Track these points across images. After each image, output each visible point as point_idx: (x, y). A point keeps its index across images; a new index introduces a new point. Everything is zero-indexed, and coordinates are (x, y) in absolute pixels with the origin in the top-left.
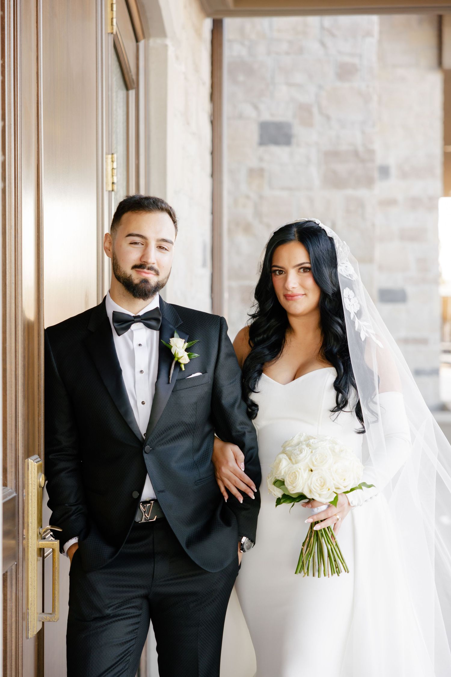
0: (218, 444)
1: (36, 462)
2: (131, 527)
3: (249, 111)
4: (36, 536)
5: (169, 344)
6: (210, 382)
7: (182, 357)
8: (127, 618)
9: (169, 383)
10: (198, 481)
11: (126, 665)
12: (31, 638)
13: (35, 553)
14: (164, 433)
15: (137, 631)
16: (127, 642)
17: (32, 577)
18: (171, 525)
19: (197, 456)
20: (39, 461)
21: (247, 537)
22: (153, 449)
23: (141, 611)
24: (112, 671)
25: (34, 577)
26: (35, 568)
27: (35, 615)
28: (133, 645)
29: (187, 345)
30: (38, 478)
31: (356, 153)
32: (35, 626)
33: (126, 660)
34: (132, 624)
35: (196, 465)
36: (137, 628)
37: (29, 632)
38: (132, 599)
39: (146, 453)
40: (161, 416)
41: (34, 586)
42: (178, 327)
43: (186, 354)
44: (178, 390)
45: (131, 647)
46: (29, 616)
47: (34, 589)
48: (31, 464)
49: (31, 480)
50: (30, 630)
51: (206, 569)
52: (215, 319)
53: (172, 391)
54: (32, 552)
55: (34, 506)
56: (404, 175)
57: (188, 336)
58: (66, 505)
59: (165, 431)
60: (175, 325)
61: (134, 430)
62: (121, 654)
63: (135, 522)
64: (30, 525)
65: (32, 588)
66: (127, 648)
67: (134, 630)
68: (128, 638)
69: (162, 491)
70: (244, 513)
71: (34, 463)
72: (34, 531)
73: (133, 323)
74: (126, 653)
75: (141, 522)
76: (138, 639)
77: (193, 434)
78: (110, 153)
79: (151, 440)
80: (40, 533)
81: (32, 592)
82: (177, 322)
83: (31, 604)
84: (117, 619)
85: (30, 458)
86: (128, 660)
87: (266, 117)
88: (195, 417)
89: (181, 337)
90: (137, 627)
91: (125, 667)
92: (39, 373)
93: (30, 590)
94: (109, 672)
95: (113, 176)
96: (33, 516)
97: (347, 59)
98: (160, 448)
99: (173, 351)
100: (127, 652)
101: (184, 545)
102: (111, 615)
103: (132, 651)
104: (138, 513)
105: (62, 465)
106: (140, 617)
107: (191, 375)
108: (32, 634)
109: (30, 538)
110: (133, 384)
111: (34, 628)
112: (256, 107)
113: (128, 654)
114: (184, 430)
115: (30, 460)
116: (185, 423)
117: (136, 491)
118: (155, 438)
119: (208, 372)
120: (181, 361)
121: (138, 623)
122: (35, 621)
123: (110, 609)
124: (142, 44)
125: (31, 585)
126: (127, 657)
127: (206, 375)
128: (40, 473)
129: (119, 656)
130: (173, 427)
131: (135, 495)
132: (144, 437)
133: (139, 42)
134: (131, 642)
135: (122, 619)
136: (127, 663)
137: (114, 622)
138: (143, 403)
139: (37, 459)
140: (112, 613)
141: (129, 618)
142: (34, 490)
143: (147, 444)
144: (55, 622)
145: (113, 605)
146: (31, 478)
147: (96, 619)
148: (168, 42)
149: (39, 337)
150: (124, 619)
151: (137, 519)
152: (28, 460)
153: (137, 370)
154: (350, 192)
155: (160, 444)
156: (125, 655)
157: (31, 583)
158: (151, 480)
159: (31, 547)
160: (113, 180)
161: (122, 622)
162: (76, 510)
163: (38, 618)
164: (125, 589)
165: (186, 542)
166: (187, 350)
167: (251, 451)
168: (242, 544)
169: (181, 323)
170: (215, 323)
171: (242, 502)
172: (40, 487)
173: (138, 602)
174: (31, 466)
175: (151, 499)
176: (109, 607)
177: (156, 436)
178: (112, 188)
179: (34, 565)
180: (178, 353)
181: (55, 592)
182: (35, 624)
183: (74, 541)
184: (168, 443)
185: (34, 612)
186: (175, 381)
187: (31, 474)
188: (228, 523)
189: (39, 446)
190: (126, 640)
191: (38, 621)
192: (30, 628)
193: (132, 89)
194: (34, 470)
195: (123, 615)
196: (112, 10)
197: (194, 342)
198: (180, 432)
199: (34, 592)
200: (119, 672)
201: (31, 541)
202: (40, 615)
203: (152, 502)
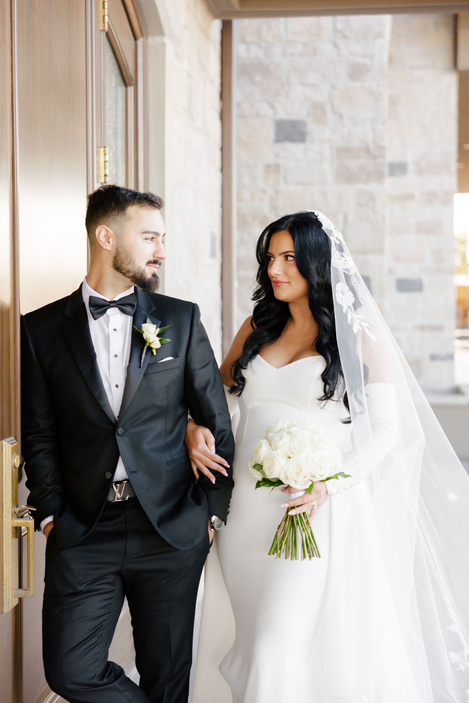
0: (191, 426)
1: (11, 444)
2: (104, 507)
3: (265, 109)
4: (10, 515)
5: (141, 330)
6: (181, 367)
7: (153, 342)
8: (100, 594)
9: (140, 367)
10: (170, 462)
11: (99, 639)
12: (6, 613)
13: (9, 531)
14: (136, 416)
15: (109, 606)
16: (100, 616)
17: (7, 554)
18: (142, 505)
19: (170, 438)
20: (14, 443)
21: (217, 516)
22: (126, 431)
23: (114, 587)
24: (84, 644)
25: (9, 554)
26: (10, 546)
27: (11, 591)
28: (106, 620)
29: (159, 330)
30: (13, 459)
31: (367, 150)
32: (10, 601)
33: (99, 634)
34: (105, 600)
35: (168, 447)
36: (110, 604)
37: (4, 608)
38: (105, 576)
39: (118, 435)
40: (133, 399)
41: (9, 563)
42: (151, 313)
43: (158, 339)
44: (149, 374)
45: (104, 621)
46: (5, 592)
47: (9, 566)
48: (5, 446)
49: (6, 462)
50: (5, 606)
51: (177, 547)
52: (188, 306)
53: (144, 375)
54: (7, 530)
55: (8, 486)
56: (421, 171)
57: (160, 322)
58: (43, 485)
59: (138, 414)
60: (148, 312)
61: (107, 413)
62: (94, 628)
63: (108, 501)
64: (4, 504)
65: (7, 565)
66: (100, 622)
67: (106, 605)
68: (101, 613)
69: (135, 472)
70: (214, 493)
71: (8, 444)
72: (9, 511)
73: (109, 308)
74: (98, 628)
75: (114, 501)
76: (112, 614)
77: (165, 416)
78: (103, 146)
79: (124, 422)
80: (15, 512)
81: (7, 568)
82: (150, 308)
83: (6, 580)
84: (90, 594)
85: (4, 440)
86: (101, 634)
87: (282, 115)
88: (167, 400)
89: (153, 323)
90: (110, 602)
91: (97, 641)
92: (15, 358)
93: (5, 567)
94: (82, 646)
95: (105, 168)
96: (7, 496)
97: (359, 60)
98: (133, 430)
99: (145, 336)
100: (100, 626)
101: (155, 524)
102: (85, 591)
103: (105, 626)
104: (111, 493)
105: (39, 447)
106: (113, 593)
107: (163, 359)
108: (7, 610)
109: (4, 517)
110: (108, 368)
111: (9, 603)
112: (272, 106)
113: (101, 628)
114: (156, 413)
115: (4, 441)
116: (157, 406)
117: (109, 471)
118: (128, 420)
119: (179, 356)
120: (152, 346)
121: (111, 598)
122: (11, 596)
123: (83, 586)
124: (140, 42)
125: (6, 562)
126: (99, 632)
127: (178, 359)
128: (15, 454)
129: (92, 630)
130: (145, 410)
131: (108, 475)
132: (117, 419)
133: (138, 40)
134: (104, 617)
135: (95, 595)
136: (100, 637)
137: (87, 597)
138: (117, 386)
139: (12, 440)
140: (85, 589)
141: (103, 593)
142: (8, 471)
143: (120, 426)
144: (29, 597)
145: (86, 582)
146: (6, 459)
147: (69, 595)
148: (166, 40)
149: (15, 323)
150: (97, 594)
151: (110, 498)
152: (2, 442)
153: (112, 354)
154: (361, 186)
155: (132, 427)
156: (98, 629)
157: (6, 560)
158: (123, 460)
159: (5, 526)
160: (105, 172)
161: (95, 597)
162: (52, 489)
163: (13, 594)
164: (98, 566)
165: (158, 521)
166: (158, 335)
167: (222, 434)
168: (212, 523)
169: (154, 309)
170: (188, 309)
171: (214, 483)
172: (15, 467)
173: (111, 579)
174: (5, 447)
175: (123, 479)
176: (82, 584)
177: (128, 418)
178: (105, 180)
179: (9, 543)
180: (149, 338)
181: (29, 569)
182: (10, 600)
183: (50, 519)
184: (140, 425)
185: (9, 588)
186: (146, 366)
187: (5, 455)
188: (198, 502)
189: (16, 428)
190: (100, 615)
191: (14, 597)
192: (5, 603)
193: (131, 85)
194: (8, 452)
195: (96, 590)
196: (104, 8)
197: (166, 327)
198: (153, 415)
199: (9, 569)
200: (91, 645)
201: (6, 520)
202: (15, 591)
203: (125, 482)
